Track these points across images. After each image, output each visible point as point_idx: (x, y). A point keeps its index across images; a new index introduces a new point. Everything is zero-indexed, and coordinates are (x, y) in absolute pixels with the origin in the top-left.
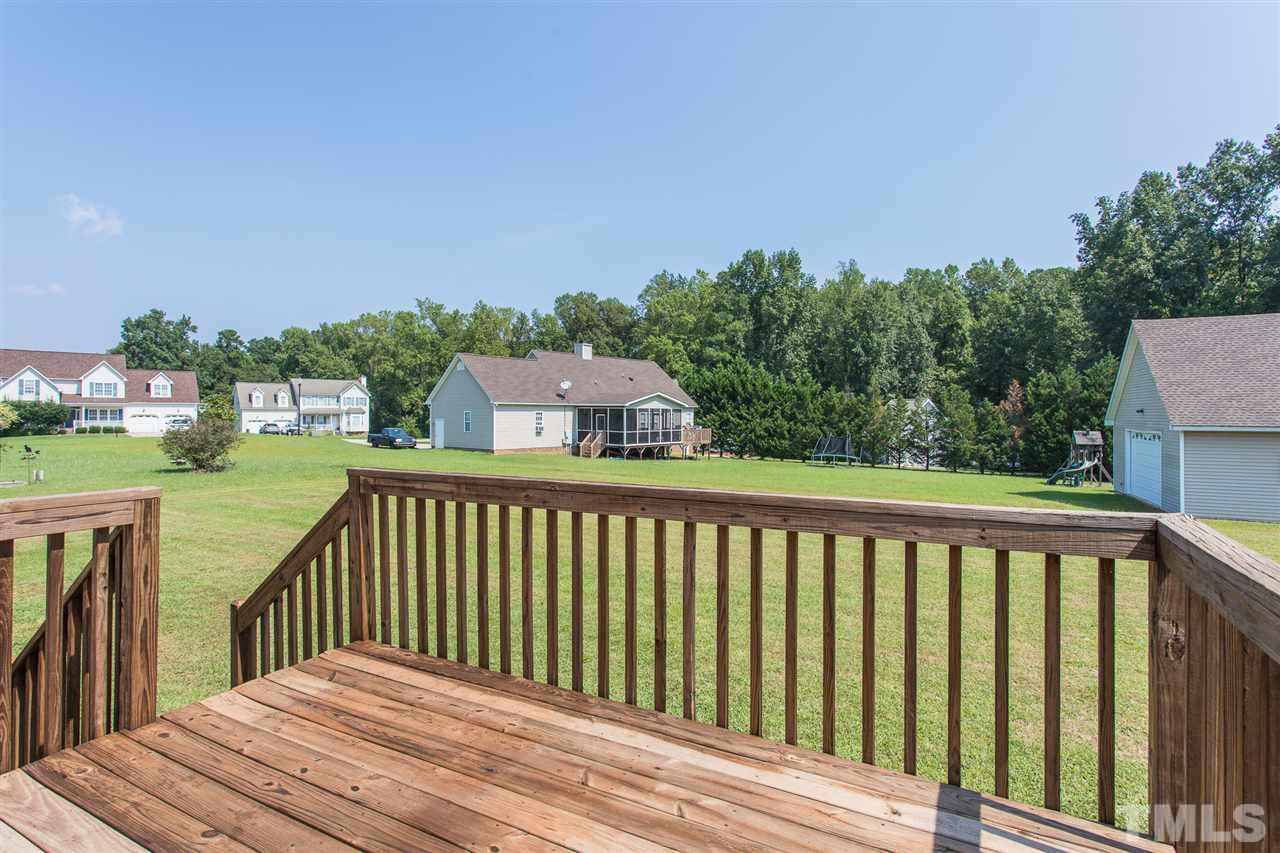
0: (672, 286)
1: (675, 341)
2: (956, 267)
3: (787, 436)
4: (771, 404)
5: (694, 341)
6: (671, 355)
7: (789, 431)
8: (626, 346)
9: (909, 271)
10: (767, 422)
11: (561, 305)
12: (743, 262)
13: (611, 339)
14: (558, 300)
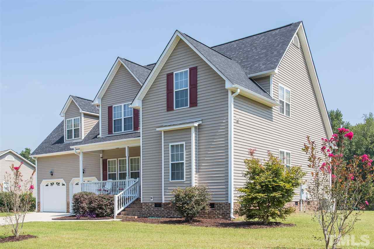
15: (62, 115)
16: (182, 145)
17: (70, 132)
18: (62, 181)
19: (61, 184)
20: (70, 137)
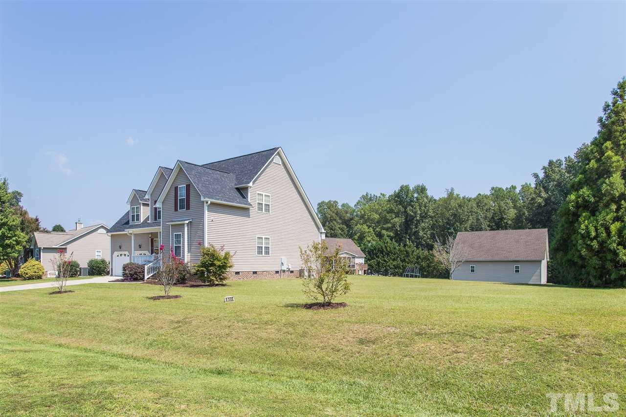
0: (370, 199)
1: (369, 227)
2: (515, 186)
3: (402, 268)
4: (396, 255)
5: (378, 227)
6: (367, 234)
7: (403, 266)
8: (348, 229)
9: (493, 189)
10: (395, 263)
11: (321, 206)
12: (401, 190)
13: (341, 226)
14: (319, 204)
15: (128, 203)
16: (180, 234)
17: (133, 216)
18: (127, 253)
19: (127, 255)
20: (133, 220)
